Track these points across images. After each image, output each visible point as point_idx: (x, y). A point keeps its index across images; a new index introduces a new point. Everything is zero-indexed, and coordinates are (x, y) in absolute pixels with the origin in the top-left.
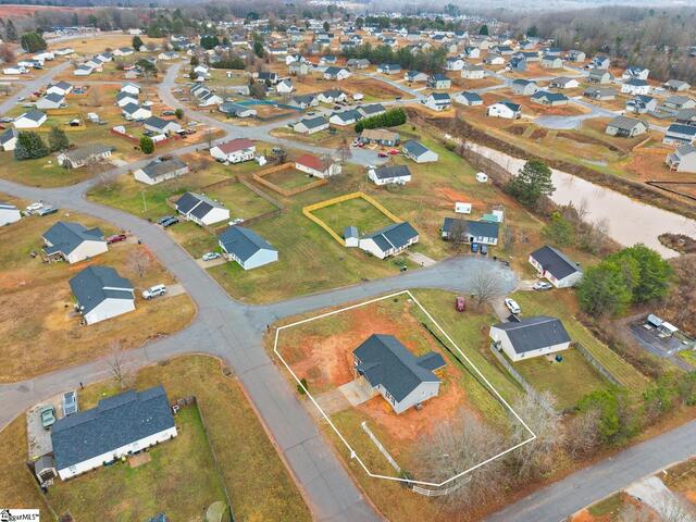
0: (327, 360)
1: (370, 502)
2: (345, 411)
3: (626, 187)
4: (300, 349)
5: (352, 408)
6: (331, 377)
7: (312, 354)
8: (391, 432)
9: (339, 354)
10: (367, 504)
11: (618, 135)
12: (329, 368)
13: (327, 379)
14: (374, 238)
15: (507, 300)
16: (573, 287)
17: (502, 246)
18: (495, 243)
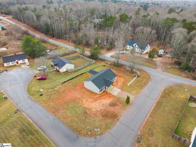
0: (102, 103)
2: (125, 91)
5: (122, 90)
9: (96, 100)
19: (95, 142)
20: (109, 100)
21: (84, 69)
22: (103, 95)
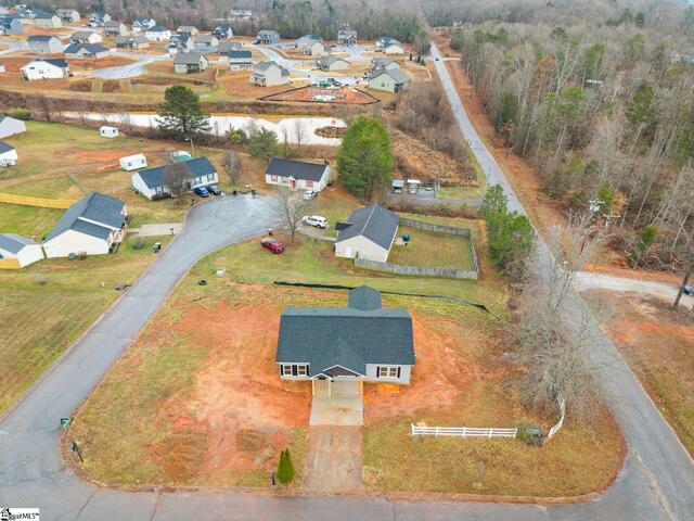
0: (241, 409)
1: (555, 500)
2: (365, 441)
3: (246, 108)
4: (176, 431)
5: (364, 430)
6: (280, 423)
7: (205, 422)
8: (435, 409)
9: (242, 387)
10: (557, 506)
11: (189, 72)
12: (259, 415)
13: (281, 431)
14: (72, 227)
15: (305, 218)
16: (329, 185)
17: (227, 179)
18: (216, 181)
19: (46, 474)
20: (271, 417)
21: (404, 281)
22: (283, 390)
